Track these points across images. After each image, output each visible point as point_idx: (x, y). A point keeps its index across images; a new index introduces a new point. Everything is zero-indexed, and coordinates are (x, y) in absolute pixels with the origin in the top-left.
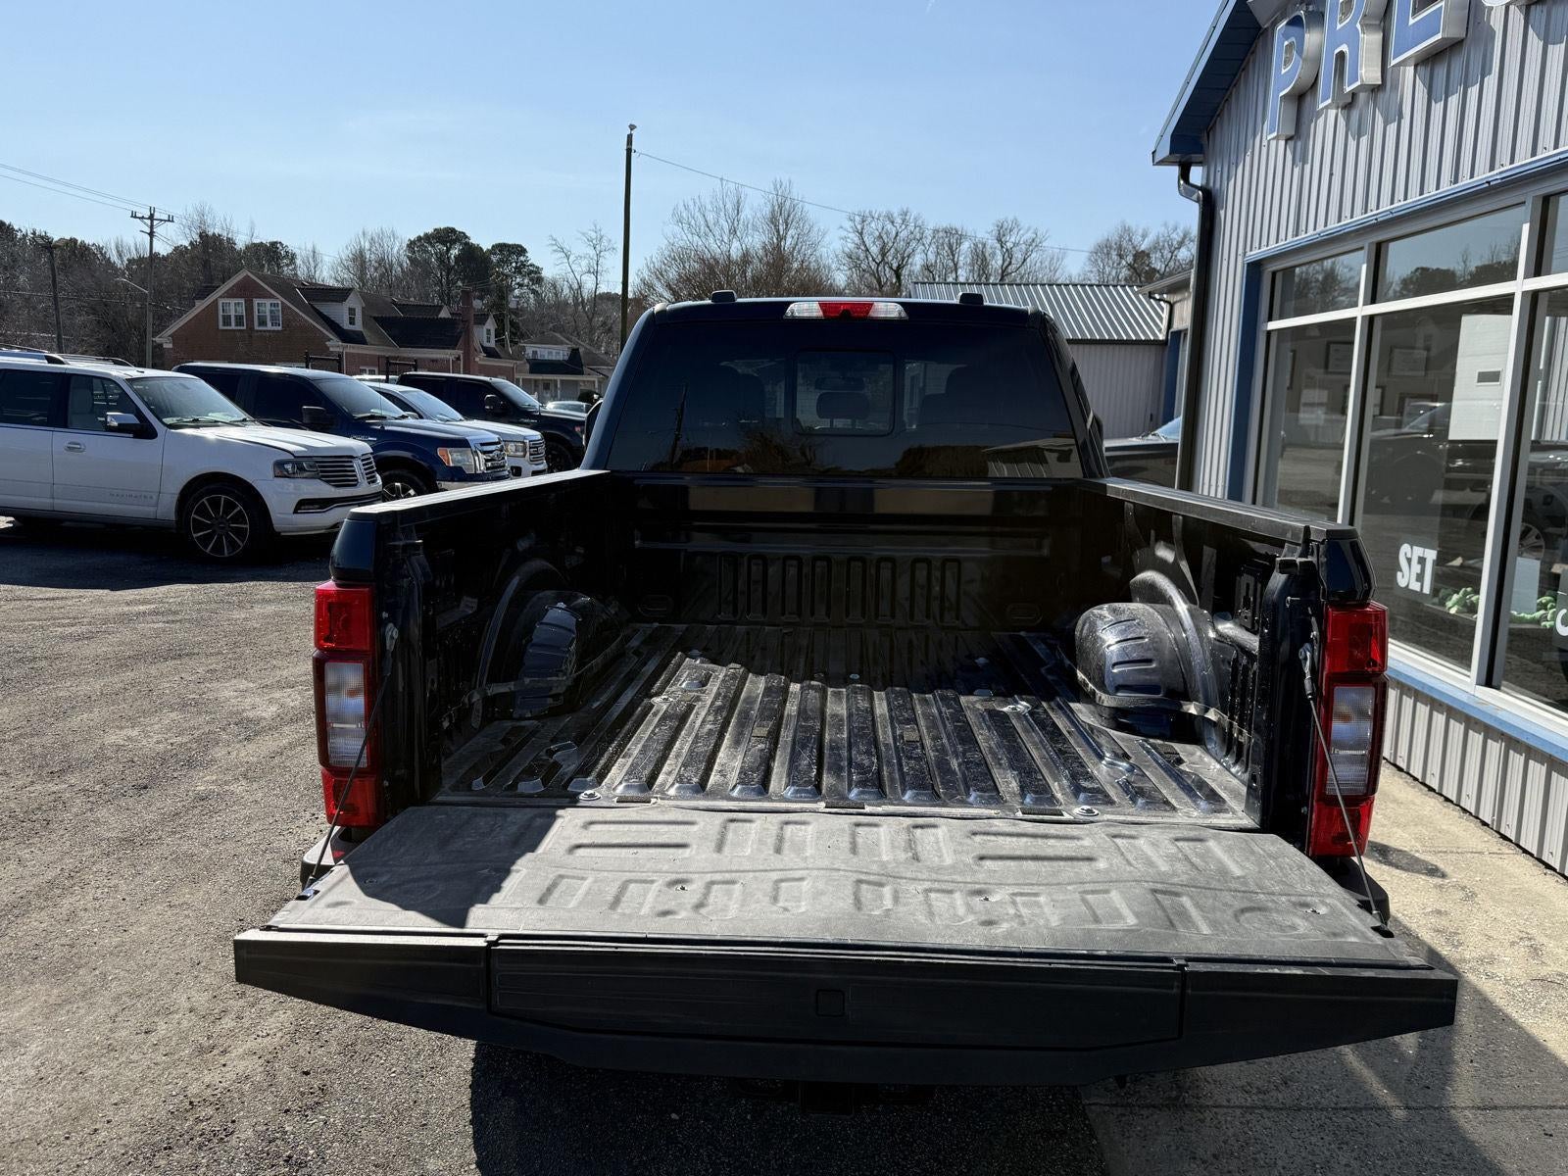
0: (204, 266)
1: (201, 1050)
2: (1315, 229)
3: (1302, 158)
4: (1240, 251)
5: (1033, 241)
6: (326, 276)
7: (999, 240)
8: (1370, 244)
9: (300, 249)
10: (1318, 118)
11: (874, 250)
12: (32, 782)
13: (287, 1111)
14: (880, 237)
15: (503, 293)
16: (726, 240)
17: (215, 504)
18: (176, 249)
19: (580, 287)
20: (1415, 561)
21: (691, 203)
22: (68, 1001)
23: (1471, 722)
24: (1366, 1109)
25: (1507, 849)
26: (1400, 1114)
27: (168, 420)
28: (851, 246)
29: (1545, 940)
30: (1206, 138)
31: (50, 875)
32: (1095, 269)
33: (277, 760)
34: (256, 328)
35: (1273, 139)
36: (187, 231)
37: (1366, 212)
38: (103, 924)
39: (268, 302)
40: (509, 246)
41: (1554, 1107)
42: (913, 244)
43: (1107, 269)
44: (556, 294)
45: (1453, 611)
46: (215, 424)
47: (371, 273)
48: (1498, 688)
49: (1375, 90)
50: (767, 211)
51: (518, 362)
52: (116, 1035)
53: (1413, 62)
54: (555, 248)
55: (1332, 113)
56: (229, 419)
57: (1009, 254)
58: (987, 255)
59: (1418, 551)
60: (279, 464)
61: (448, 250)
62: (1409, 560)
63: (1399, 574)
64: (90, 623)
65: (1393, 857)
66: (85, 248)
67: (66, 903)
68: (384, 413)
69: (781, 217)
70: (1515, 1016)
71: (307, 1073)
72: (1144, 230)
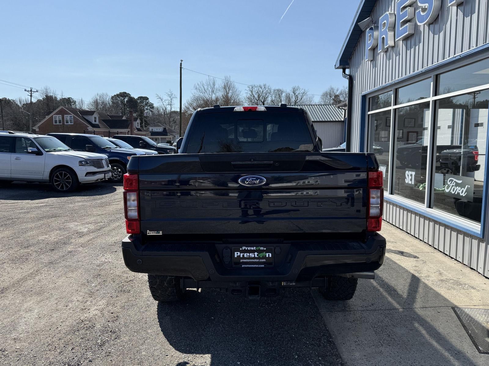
0: (47, 105)
1: (82, 309)
2: (379, 85)
3: (375, 66)
4: (360, 92)
5: (304, 92)
6: (86, 107)
7: (294, 93)
8: (394, 89)
9: (77, 99)
10: (378, 55)
11: (256, 96)
12: (20, 250)
13: (109, 321)
14: (258, 92)
15: (142, 112)
16: (210, 94)
17: (61, 174)
18: (38, 100)
19: (166, 109)
20: (409, 175)
21: (199, 83)
22: (43, 300)
23: (425, 218)
24: (393, 309)
25: (436, 251)
26: (401, 310)
27: (46, 150)
28: (249, 95)
29: (443, 271)
30: (349, 61)
31: (31, 271)
32: (323, 101)
33: (90, 242)
34: (65, 124)
35: (367, 61)
36: (42, 95)
37: (392, 80)
38: (49, 282)
39: (69, 116)
40: (143, 97)
41: (441, 307)
42: (268, 94)
43: (327, 101)
44: (158, 111)
45: (421, 189)
46: (60, 151)
47: (100, 106)
48: (432, 208)
49: (393, 47)
50: (223, 85)
51: (147, 132)
52: (58, 307)
53: (402, 39)
54: (158, 97)
55: (382, 53)
56: (64, 149)
57: (297, 97)
58: (290, 97)
59: (410, 173)
60: (81, 162)
61: (124, 99)
62: (408, 175)
63: (406, 179)
64: (27, 209)
65: (405, 254)
66: (9, 101)
67: (37, 278)
68: (110, 147)
69: (227, 87)
70: (433, 288)
71: (112, 313)
72: (337, 88)
